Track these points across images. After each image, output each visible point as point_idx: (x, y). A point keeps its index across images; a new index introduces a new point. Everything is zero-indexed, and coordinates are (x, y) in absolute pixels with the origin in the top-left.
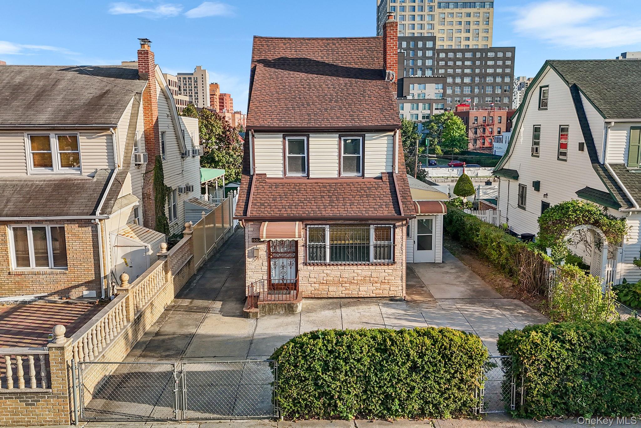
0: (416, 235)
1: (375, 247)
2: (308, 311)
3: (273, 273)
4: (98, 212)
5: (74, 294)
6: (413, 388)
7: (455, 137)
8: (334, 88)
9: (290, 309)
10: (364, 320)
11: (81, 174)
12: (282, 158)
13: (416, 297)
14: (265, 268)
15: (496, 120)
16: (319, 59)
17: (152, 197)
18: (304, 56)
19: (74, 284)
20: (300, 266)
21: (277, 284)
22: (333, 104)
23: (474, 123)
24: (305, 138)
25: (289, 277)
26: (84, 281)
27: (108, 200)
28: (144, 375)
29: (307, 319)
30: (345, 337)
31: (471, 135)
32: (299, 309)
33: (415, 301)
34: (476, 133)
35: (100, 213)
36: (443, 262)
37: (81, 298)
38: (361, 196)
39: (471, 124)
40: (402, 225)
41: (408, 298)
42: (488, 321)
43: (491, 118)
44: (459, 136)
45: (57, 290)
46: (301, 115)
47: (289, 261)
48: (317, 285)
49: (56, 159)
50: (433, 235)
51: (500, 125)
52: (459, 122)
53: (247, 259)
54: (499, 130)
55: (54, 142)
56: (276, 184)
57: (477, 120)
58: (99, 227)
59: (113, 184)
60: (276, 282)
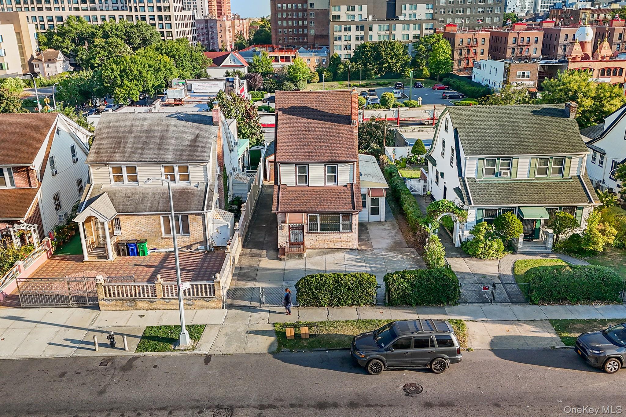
0: (370, 207)
1: (343, 224)
2: (310, 256)
3: (291, 237)
4: (205, 209)
5: (194, 248)
6: (349, 296)
7: (440, 60)
8: (323, 131)
9: (301, 256)
10: (336, 262)
11: (190, 185)
12: (295, 176)
13: (364, 247)
14: (288, 235)
15: (480, 41)
16: (314, 107)
17: (223, 190)
18: (305, 105)
19: (193, 243)
20: (305, 234)
21: (294, 243)
22: (322, 144)
23: (459, 45)
24: (307, 166)
25: (300, 239)
26: (198, 241)
27: (209, 202)
28: (241, 289)
29: (309, 261)
30: (323, 277)
31: (456, 56)
32: (305, 256)
33: (362, 250)
34: (461, 54)
35: (206, 210)
36: (385, 221)
37: (197, 249)
38: (336, 198)
39: (456, 46)
40: (356, 214)
41: (359, 248)
42: (394, 262)
43: (475, 40)
44: (445, 59)
45: (185, 245)
46: (305, 153)
47: (299, 231)
48: (313, 243)
49: (177, 177)
50: (379, 206)
51: (483, 47)
52: (444, 47)
53: (279, 231)
54: (482, 51)
55: (176, 169)
56: (292, 190)
57: (462, 42)
58: (206, 216)
59: (209, 192)
60: (293, 241)
